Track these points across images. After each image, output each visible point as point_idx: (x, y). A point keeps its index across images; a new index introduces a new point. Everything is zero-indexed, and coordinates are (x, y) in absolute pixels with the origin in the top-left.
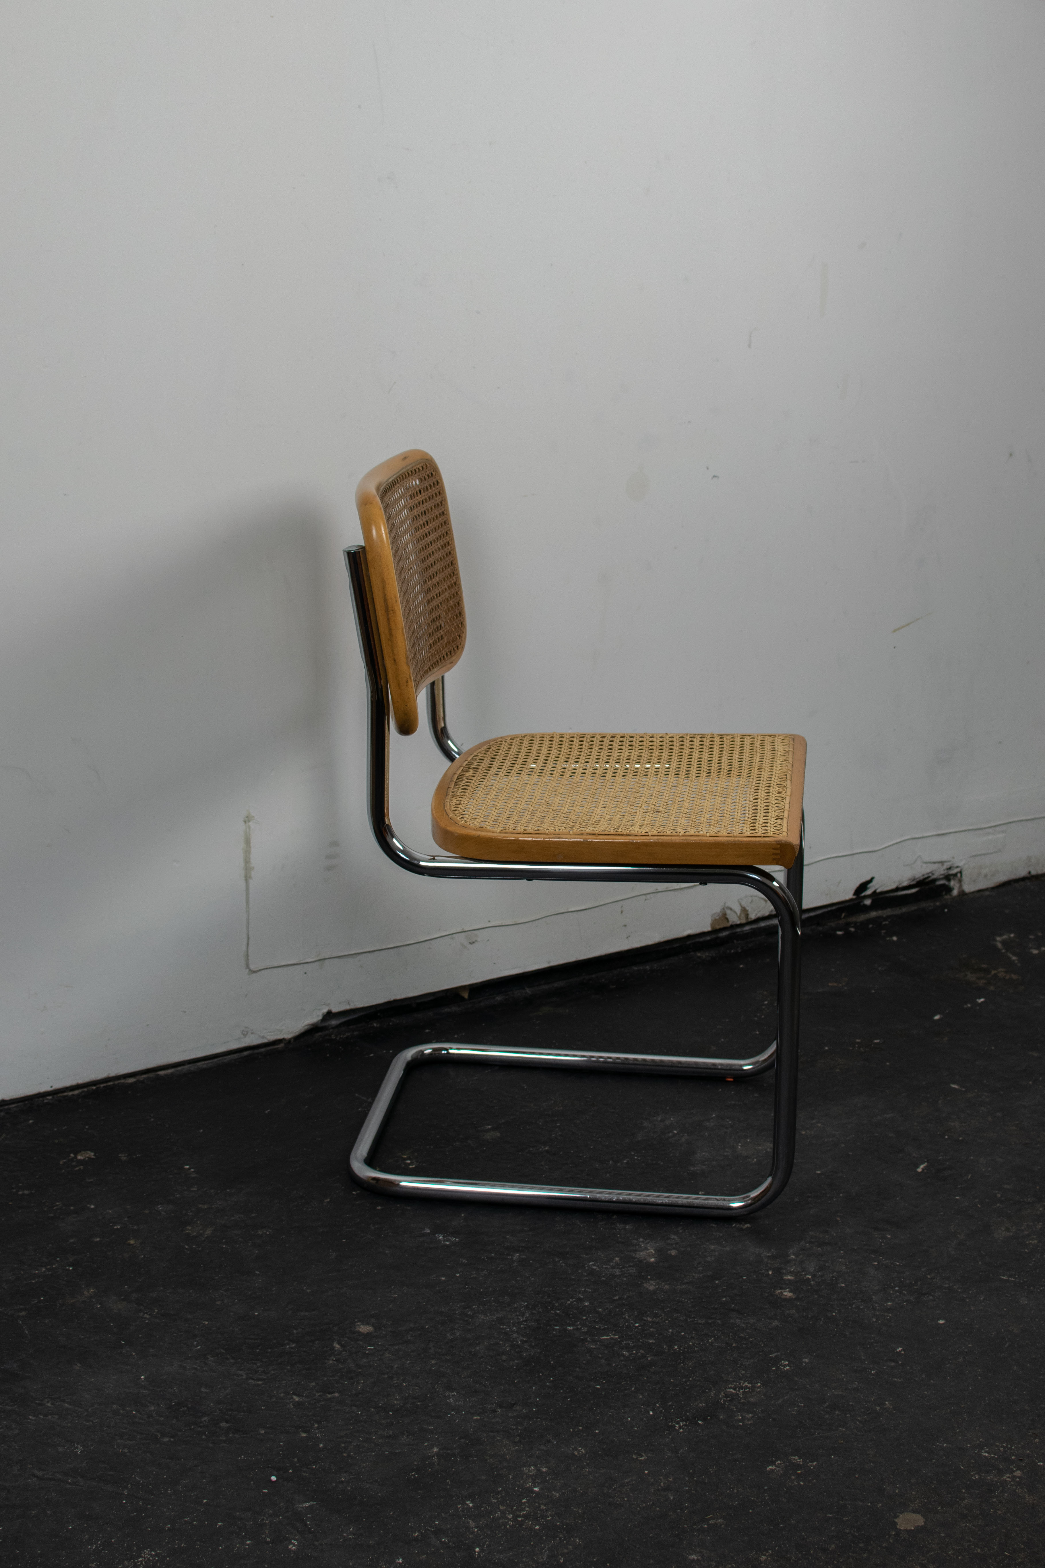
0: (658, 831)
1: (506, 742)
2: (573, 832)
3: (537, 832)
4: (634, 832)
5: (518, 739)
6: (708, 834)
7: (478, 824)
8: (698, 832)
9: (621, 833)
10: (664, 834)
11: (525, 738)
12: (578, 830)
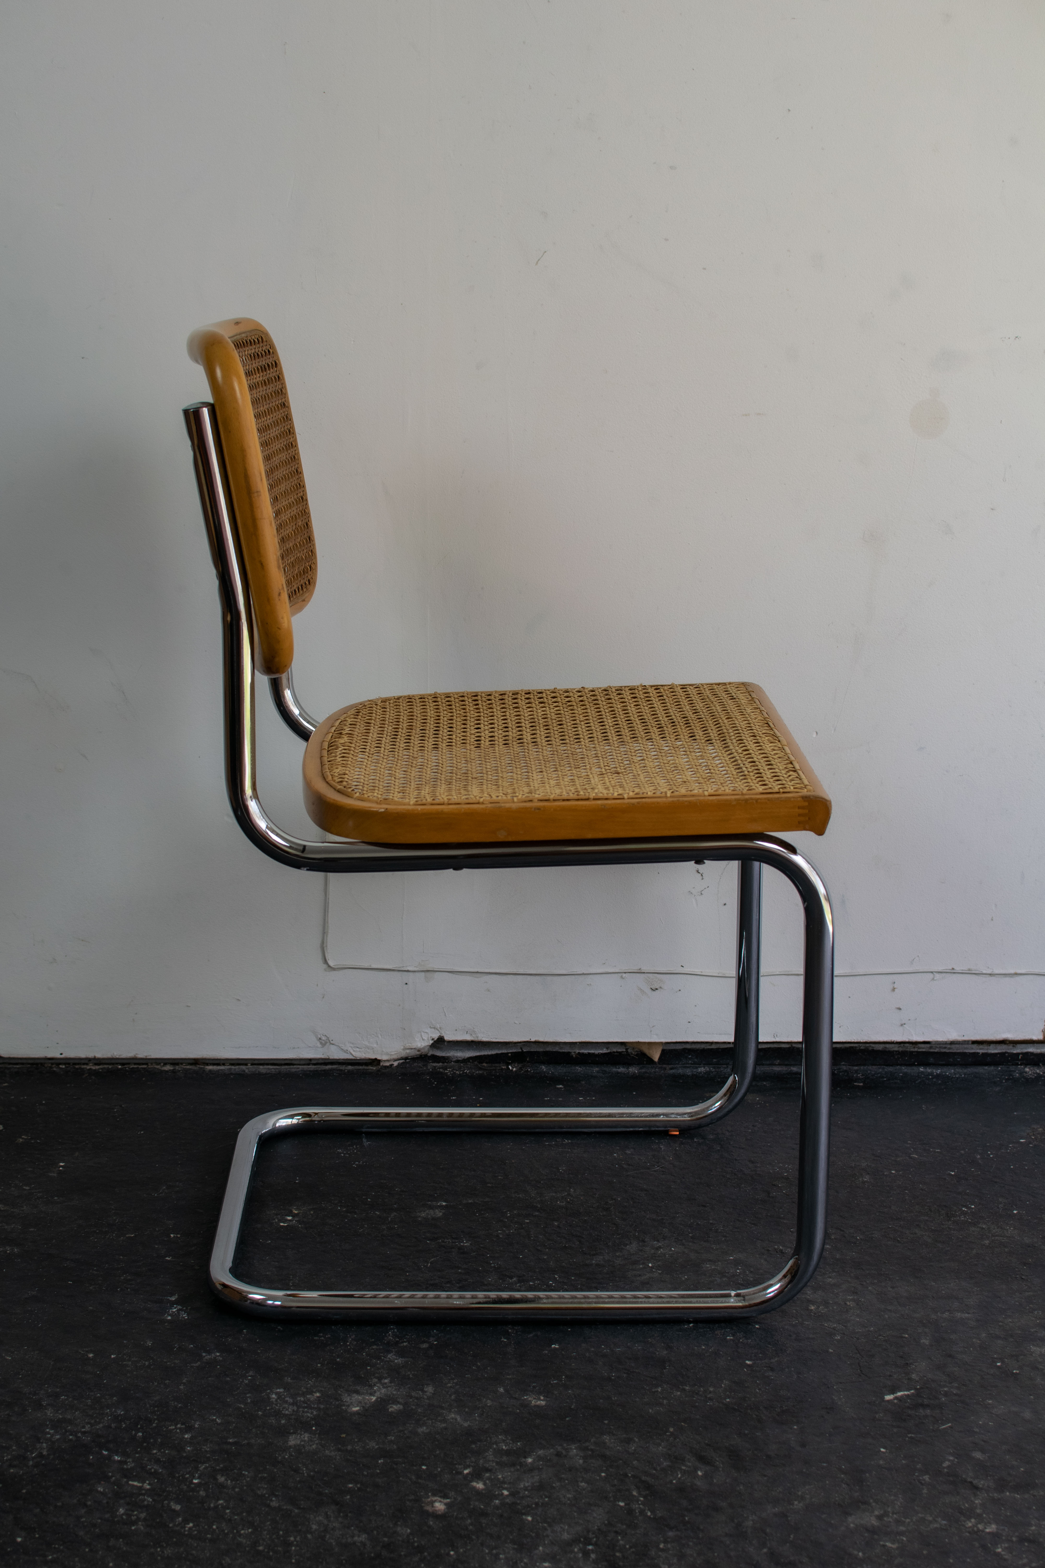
0: (635, 793)
1: (376, 705)
2: (518, 799)
3: (467, 801)
4: (601, 795)
5: (392, 702)
6: (706, 793)
9: (584, 797)
10: (645, 795)
11: (401, 700)
12: (524, 796)
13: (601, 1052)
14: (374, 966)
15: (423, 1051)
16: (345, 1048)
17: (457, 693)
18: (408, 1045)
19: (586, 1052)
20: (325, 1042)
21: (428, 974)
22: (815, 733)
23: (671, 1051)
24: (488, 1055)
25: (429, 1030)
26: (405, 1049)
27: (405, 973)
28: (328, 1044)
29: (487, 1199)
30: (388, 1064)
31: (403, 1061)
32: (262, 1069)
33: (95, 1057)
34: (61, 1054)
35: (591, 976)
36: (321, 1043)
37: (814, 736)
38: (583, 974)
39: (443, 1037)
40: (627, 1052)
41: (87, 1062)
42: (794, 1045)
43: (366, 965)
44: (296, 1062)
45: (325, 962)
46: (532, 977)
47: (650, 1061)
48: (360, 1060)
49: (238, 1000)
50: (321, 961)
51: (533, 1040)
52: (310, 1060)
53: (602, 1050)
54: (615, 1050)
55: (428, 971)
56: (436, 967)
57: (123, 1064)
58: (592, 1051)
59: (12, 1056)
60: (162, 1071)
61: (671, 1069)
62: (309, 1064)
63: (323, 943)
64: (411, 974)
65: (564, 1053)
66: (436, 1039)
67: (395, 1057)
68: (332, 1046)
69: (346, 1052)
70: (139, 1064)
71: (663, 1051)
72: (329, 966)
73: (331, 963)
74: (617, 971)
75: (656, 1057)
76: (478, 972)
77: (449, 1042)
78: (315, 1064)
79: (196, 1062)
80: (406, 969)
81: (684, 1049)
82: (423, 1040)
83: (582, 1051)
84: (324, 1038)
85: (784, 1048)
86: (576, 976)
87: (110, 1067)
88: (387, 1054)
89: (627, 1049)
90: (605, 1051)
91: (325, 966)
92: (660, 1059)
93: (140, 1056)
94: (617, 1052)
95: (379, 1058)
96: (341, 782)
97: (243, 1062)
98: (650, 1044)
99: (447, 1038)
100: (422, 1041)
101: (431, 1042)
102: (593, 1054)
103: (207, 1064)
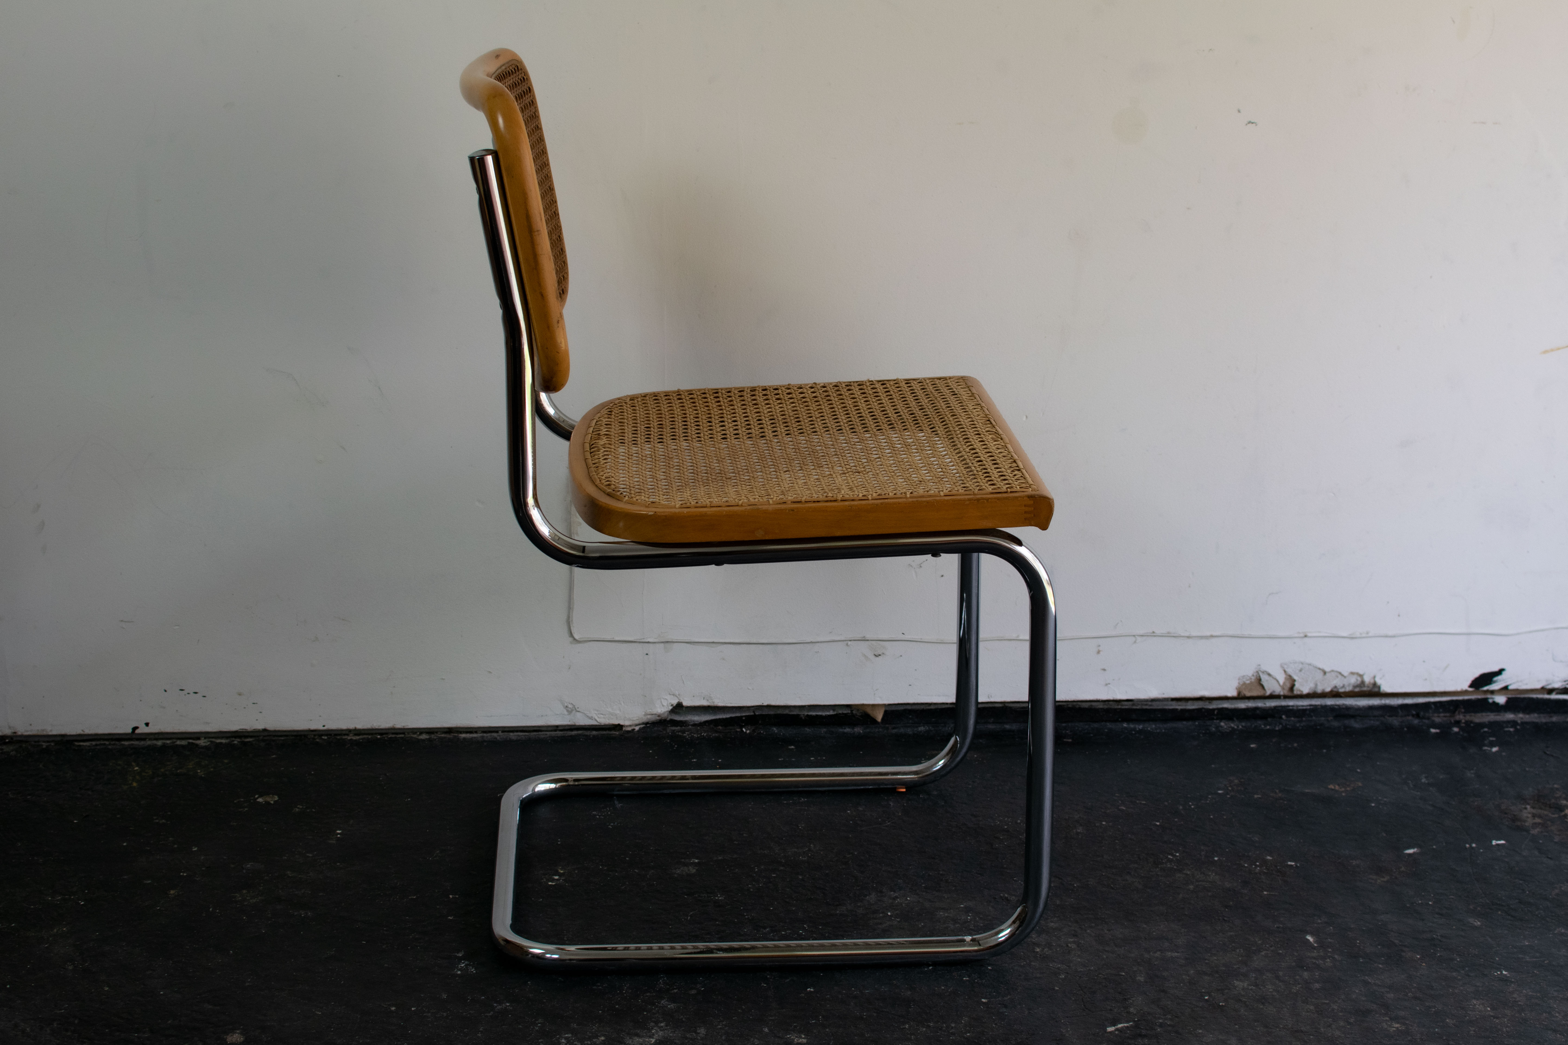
0: (878, 494)
1: (626, 403)
2: (773, 501)
3: (727, 504)
4: (848, 496)
5: (639, 399)
6: (942, 494)
7: (647, 499)
8: (928, 491)
9: (832, 499)
10: (887, 496)
11: (647, 398)
12: (778, 498)
13: (828, 713)
14: (617, 639)
15: (663, 716)
16: (590, 715)
17: (699, 390)
18: (649, 711)
19: (814, 714)
20: (571, 710)
21: (667, 645)
22: (1025, 417)
23: (893, 712)
24: (723, 719)
25: (668, 697)
26: (646, 714)
27: (646, 644)
28: (574, 712)
29: (735, 856)
30: (629, 729)
31: (644, 726)
32: (512, 736)
33: (356, 728)
34: (324, 726)
35: (818, 644)
36: (568, 711)
37: (1024, 418)
38: (812, 642)
39: (682, 703)
40: (852, 713)
41: (347, 732)
42: (1007, 705)
43: (609, 638)
44: (543, 729)
45: (571, 635)
46: (764, 646)
47: (874, 721)
48: (604, 725)
49: (490, 672)
50: (567, 635)
51: (765, 704)
52: (557, 726)
53: (829, 711)
54: (840, 712)
55: (667, 642)
56: (675, 638)
57: (381, 734)
58: (820, 713)
59: (277, 729)
60: (419, 741)
61: (894, 728)
62: (555, 731)
63: (569, 617)
64: (651, 645)
65: (794, 715)
66: (675, 705)
67: (637, 722)
68: (578, 714)
69: (591, 718)
70: (397, 734)
71: (886, 712)
72: (575, 639)
73: (577, 637)
74: (843, 638)
75: (879, 717)
76: (713, 643)
77: (687, 707)
78: (561, 730)
79: (450, 730)
80: (647, 641)
81: (905, 710)
82: (663, 706)
83: (810, 713)
84: (570, 706)
85: (998, 708)
86: (805, 645)
87: (370, 737)
88: (629, 720)
89: (852, 711)
90: (831, 713)
91: (571, 639)
92: (883, 719)
93: (398, 726)
94: (843, 714)
95: (622, 723)
96: (609, 485)
97: (494, 730)
98: (874, 706)
99: (685, 704)
100: (662, 707)
101: (671, 708)
102: (821, 716)
103: (461, 733)
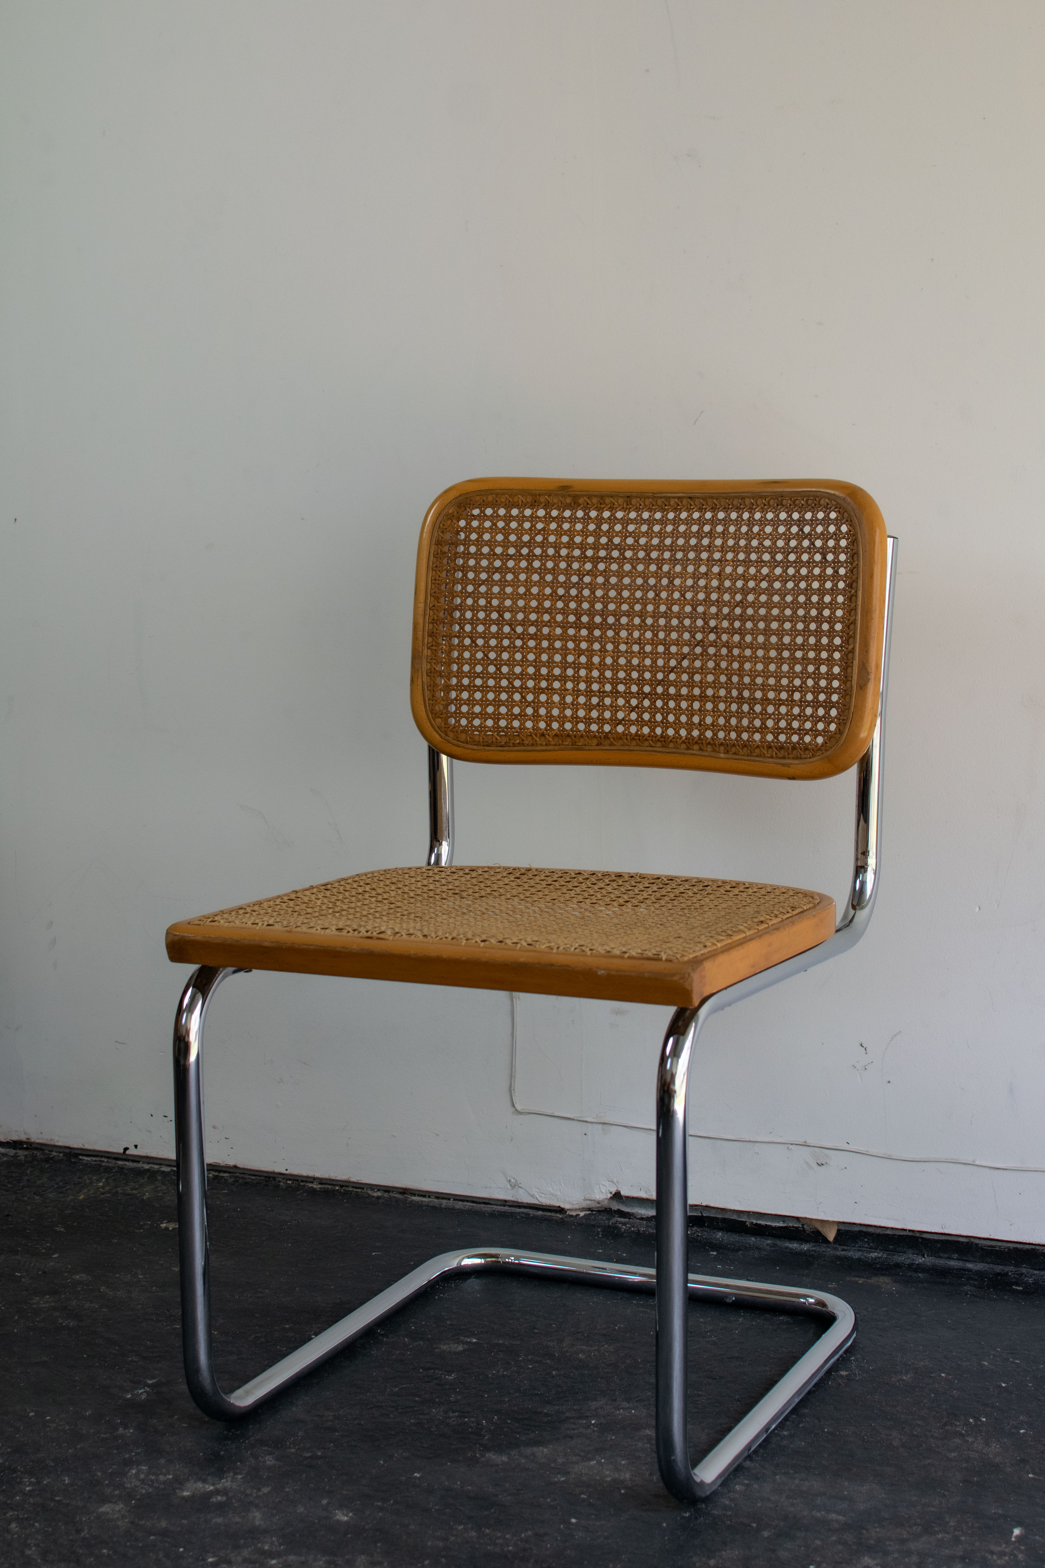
13: (778, 1225)
14: (556, 1114)
15: (603, 1203)
16: (532, 1193)
18: (588, 1196)
19: (763, 1223)
20: (514, 1185)
21: (606, 1127)
22: (978, 908)
23: (847, 1232)
25: (607, 1183)
26: (585, 1200)
27: (585, 1123)
28: (517, 1187)
30: (574, 1214)
31: (588, 1212)
32: (459, 1204)
34: (286, 1170)
35: (757, 1144)
36: (511, 1185)
37: (977, 909)
38: (750, 1141)
39: (620, 1191)
40: (803, 1228)
41: (312, 1180)
42: (972, 1240)
43: (549, 1112)
44: (492, 1202)
45: (513, 1106)
46: (702, 1139)
47: (825, 1240)
48: (546, 1206)
49: (437, 1135)
50: (509, 1103)
51: (704, 1204)
52: (506, 1201)
53: (779, 1222)
54: (791, 1225)
55: (605, 1123)
56: (612, 1121)
57: (342, 1186)
58: (769, 1223)
59: (246, 1167)
60: (369, 1196)
61: (843, 1250)
62: (504, 1206)
63: (511, 1086)
64: (590, 1125)
65: (741, 1221)
66: (613, 1193)
67: (577, 1207)
68: (520, 1190)
69: (533, 1196)
70: (356, 1188)
71: (839, 1230)
72: (517, 1110)
73: (519, 1107)
74: (783, 1141)
75: (831, 1236)
77: (627, 1197)
78: (510, 1206)
79: (404, 1191)
80: (585, 1120)
81: (860, 1232)
82: (602, 1192)
83: (759, 1222)
84: (512, 1180)
85: (963, 1242)
86: (745, 1143)
87: (330, 1187)
88: (569, 1203)
89: (803, 1225)
90: (781, 1224)
91: (513, 1109)
92: (835, 1239)
93: (353, 1179)
94: (793, 1227)
95: (562, 1206)
97: (446, 1196)
98: (822, 1221)
99: (623, 1193)
100: (601, 1194)
101: (609, 1196)
102: (770, 1226)
103: (414, 1195)
